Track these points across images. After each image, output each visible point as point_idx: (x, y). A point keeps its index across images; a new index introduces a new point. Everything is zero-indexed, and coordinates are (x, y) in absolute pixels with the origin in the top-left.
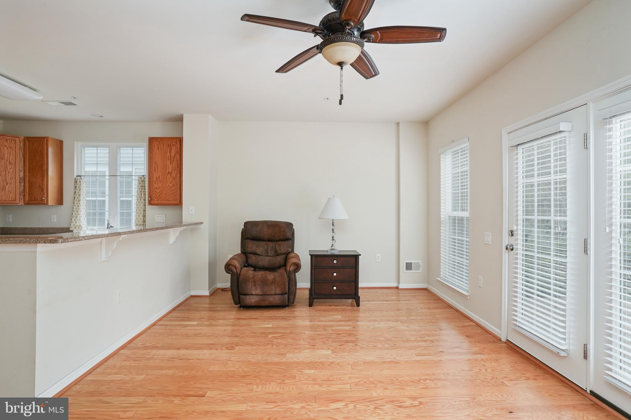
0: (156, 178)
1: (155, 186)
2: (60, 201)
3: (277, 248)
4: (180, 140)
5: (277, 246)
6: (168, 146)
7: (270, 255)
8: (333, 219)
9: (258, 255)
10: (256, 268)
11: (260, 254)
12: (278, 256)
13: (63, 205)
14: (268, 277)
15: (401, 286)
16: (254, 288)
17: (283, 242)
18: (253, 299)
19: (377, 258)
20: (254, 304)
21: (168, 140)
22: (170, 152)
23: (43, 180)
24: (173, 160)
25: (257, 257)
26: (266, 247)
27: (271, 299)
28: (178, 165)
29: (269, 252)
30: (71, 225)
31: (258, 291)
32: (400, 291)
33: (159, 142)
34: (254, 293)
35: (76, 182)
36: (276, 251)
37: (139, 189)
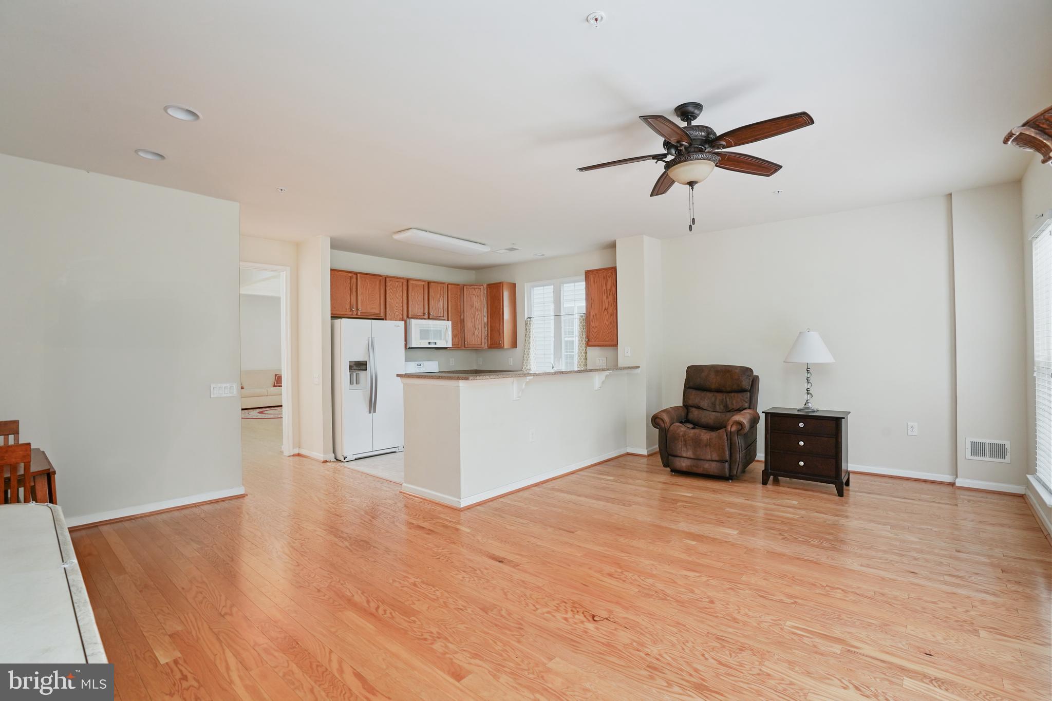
0: (593, 316)
1: (593, 325)
2: (514, 345)
3: (728, 402)
4: (614, 269)
5: (728, 400)
6: (604, 278)
7: (717, 411)
8: (808, 363)
9: (703, 409)
10: (696, 425)
11: (705, 408)
12: (728, 413)
13: (516, 347)
14: (702, 436)
15: (959, 482)
16: (685, 449)
17: (736, 395)
18: (683, 462)
19: (909, 429)
20: (685, 469)
21: (603, 272)
22: (606, 285)
23: (500, 324)
24: (610, 294)
25: (701, 411)
26: (713, 399)
27: (707, 465)
28: (614, 299)
29: (717, 407)
30: (523, 369)
31: (690, 454)
32: (958, 492)
33: (595, 275)
34: (684, 455)
35: (526, 324)
36: (726, 406)
37: (581, 329)
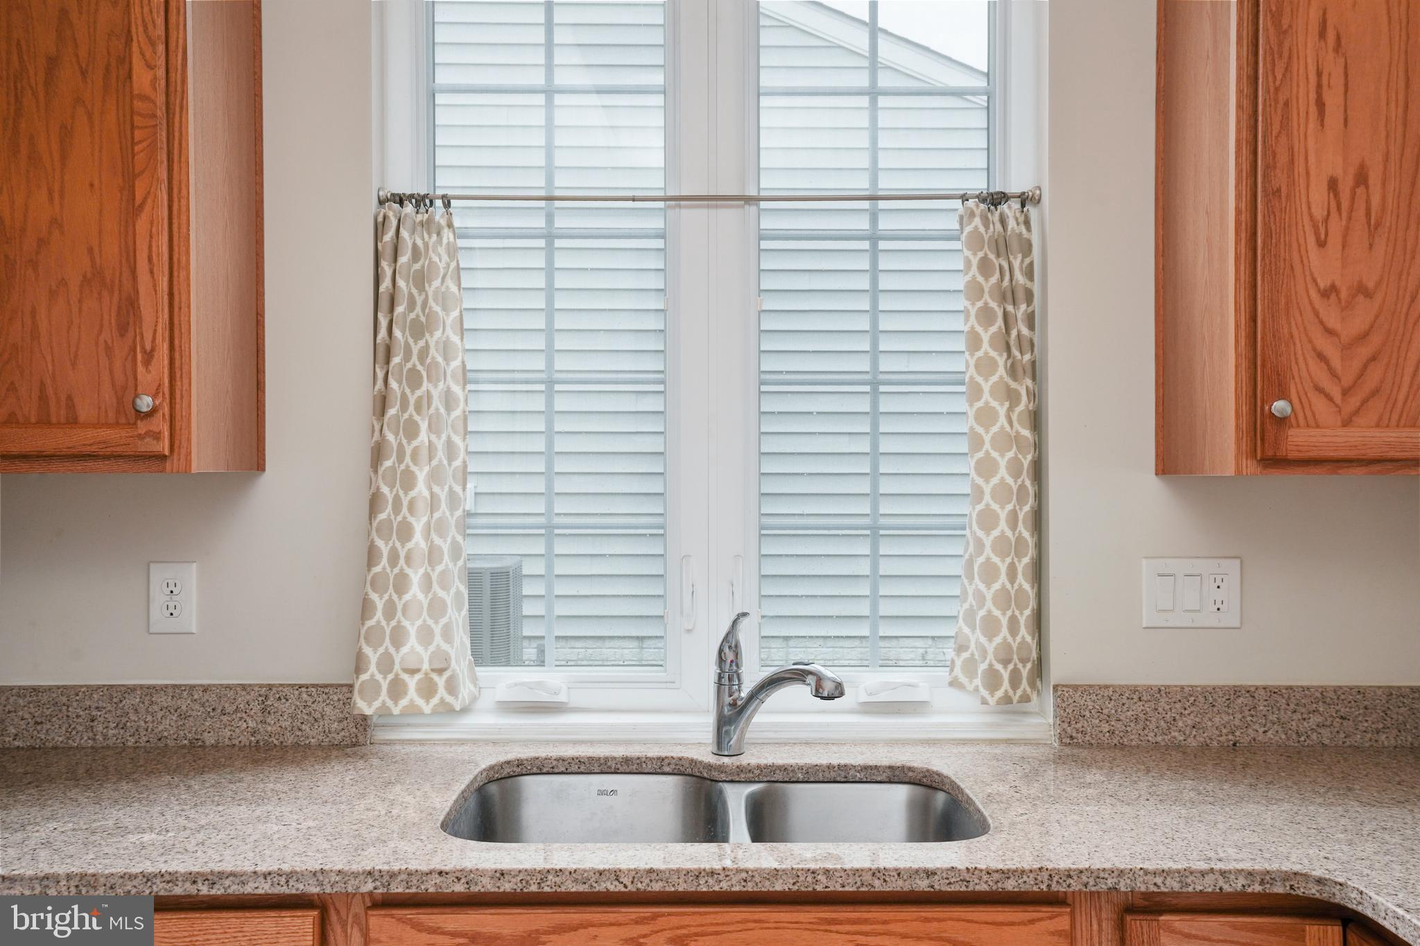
0: (1333, 185)
1: (1323, 267)
23: (133, 209)
30: (358, 670)
35: (386, 253)
